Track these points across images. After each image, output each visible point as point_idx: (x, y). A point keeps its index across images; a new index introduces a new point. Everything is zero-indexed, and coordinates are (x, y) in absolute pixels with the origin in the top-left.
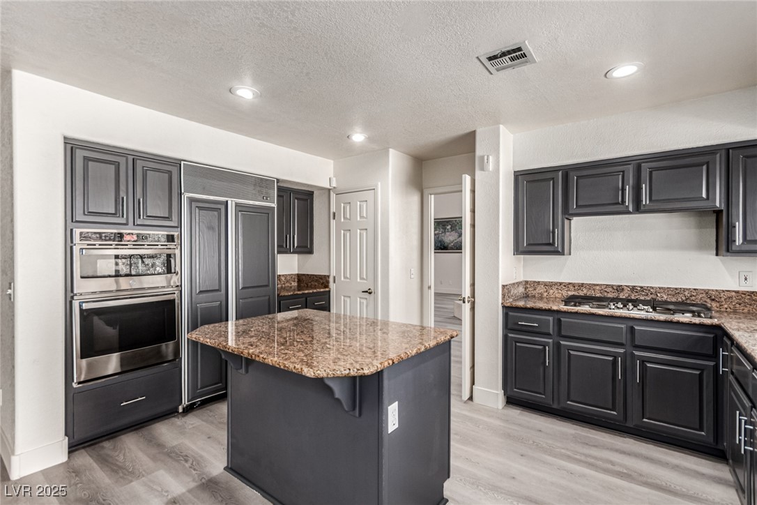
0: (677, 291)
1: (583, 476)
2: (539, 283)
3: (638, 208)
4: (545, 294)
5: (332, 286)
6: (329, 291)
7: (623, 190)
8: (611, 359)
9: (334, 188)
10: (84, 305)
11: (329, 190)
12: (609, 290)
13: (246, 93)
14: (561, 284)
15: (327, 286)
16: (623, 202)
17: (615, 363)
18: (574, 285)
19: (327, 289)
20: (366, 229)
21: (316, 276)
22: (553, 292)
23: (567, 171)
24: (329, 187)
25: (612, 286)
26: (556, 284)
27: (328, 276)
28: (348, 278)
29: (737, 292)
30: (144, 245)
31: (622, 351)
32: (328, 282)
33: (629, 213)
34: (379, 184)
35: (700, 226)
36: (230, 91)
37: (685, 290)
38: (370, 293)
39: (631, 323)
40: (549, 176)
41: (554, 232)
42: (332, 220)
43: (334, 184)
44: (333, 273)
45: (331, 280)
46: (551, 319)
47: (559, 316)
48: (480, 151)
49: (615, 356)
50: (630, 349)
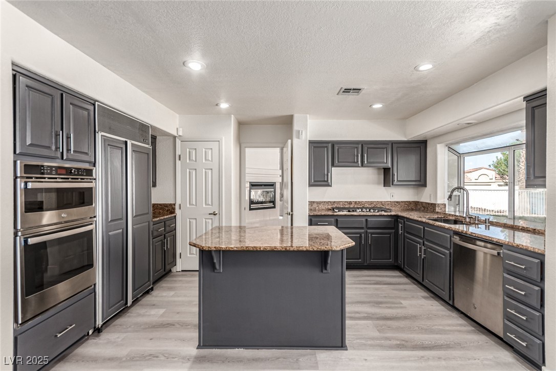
0: (372, 203)
1: (365, 288)
2: (314, 202)
3: (362, 166)
4: (317, 208)
5: (178, 211)
6: (175, 216)
7: (357, 156)
8: (359, 235)
9: (180, 136)
10: (29, 240)
11: (175, 137)
12: (346, 204)
13: (196, 65)
14: (325, 202)
15: (174, 212)
16: (357, 161)
17: (361, 237)
18: (331, 202)
19: (173, 215)
20: (212, 169)
21: (160, 204)
22: (322, 206)
23: (333, 144)
24: (176, 135)
25: (347, 202)
26: (322, 202)
27: (174, 205)
28: (193, 205)
29: (390, 202)
30: (78, 179)
31: (363, 231)
32: (174, 209)
33: (359, 167)
34: (223, 138)
35: (379, 174)
36: (184, 64)
37: (374, 202)
38: (215, 215)
39: (366, 218)
40: (325, 145)
41: (327, 175)
42: (177, 161)
43: (180, 133)
44: (178, 202)
45: (177, 207)
46: (333, 219)
47: (336, 218)
48: (296, 126)
49: (360, 234)
50: (366, 229)
